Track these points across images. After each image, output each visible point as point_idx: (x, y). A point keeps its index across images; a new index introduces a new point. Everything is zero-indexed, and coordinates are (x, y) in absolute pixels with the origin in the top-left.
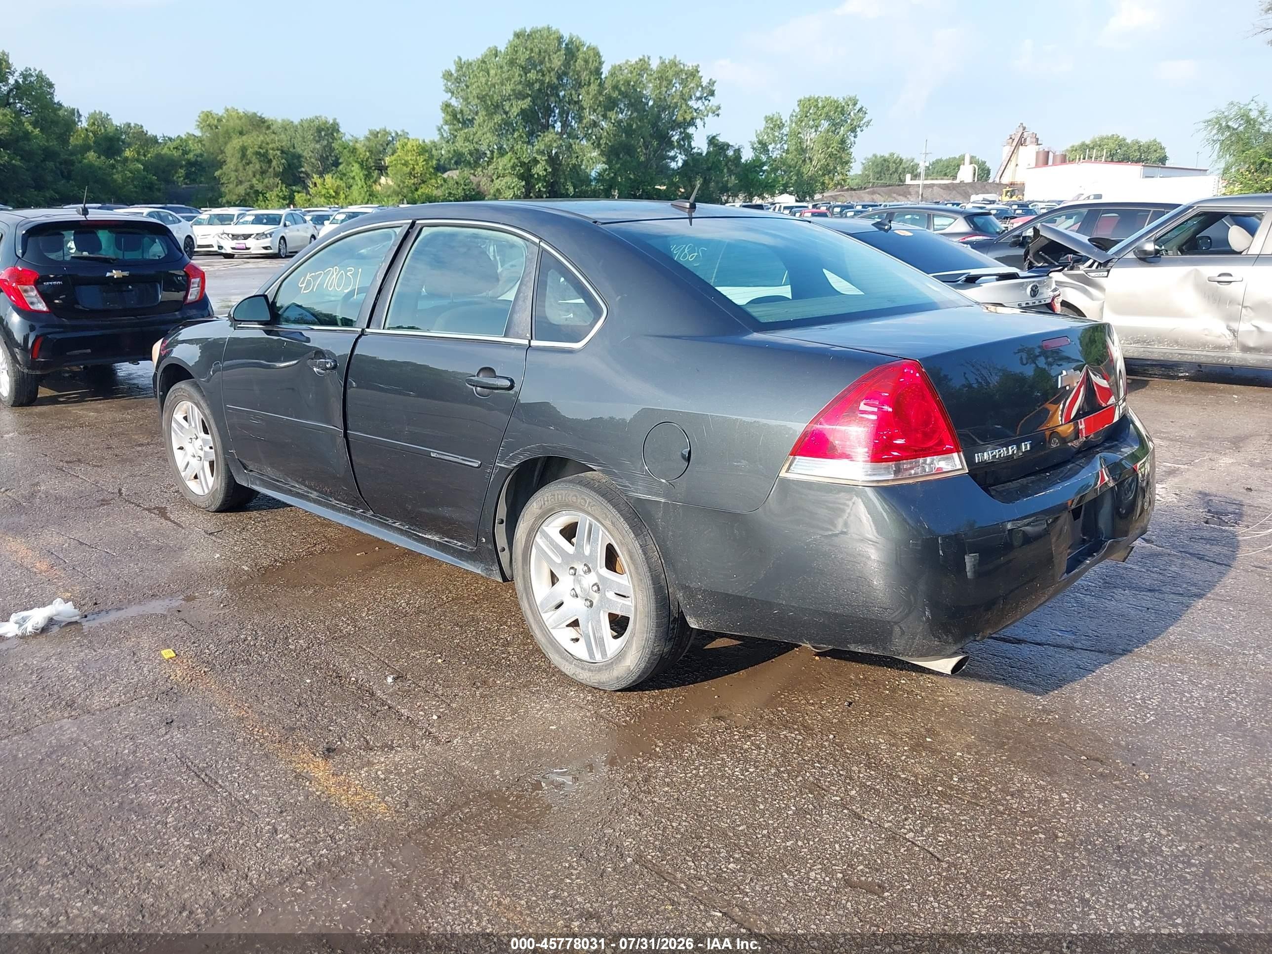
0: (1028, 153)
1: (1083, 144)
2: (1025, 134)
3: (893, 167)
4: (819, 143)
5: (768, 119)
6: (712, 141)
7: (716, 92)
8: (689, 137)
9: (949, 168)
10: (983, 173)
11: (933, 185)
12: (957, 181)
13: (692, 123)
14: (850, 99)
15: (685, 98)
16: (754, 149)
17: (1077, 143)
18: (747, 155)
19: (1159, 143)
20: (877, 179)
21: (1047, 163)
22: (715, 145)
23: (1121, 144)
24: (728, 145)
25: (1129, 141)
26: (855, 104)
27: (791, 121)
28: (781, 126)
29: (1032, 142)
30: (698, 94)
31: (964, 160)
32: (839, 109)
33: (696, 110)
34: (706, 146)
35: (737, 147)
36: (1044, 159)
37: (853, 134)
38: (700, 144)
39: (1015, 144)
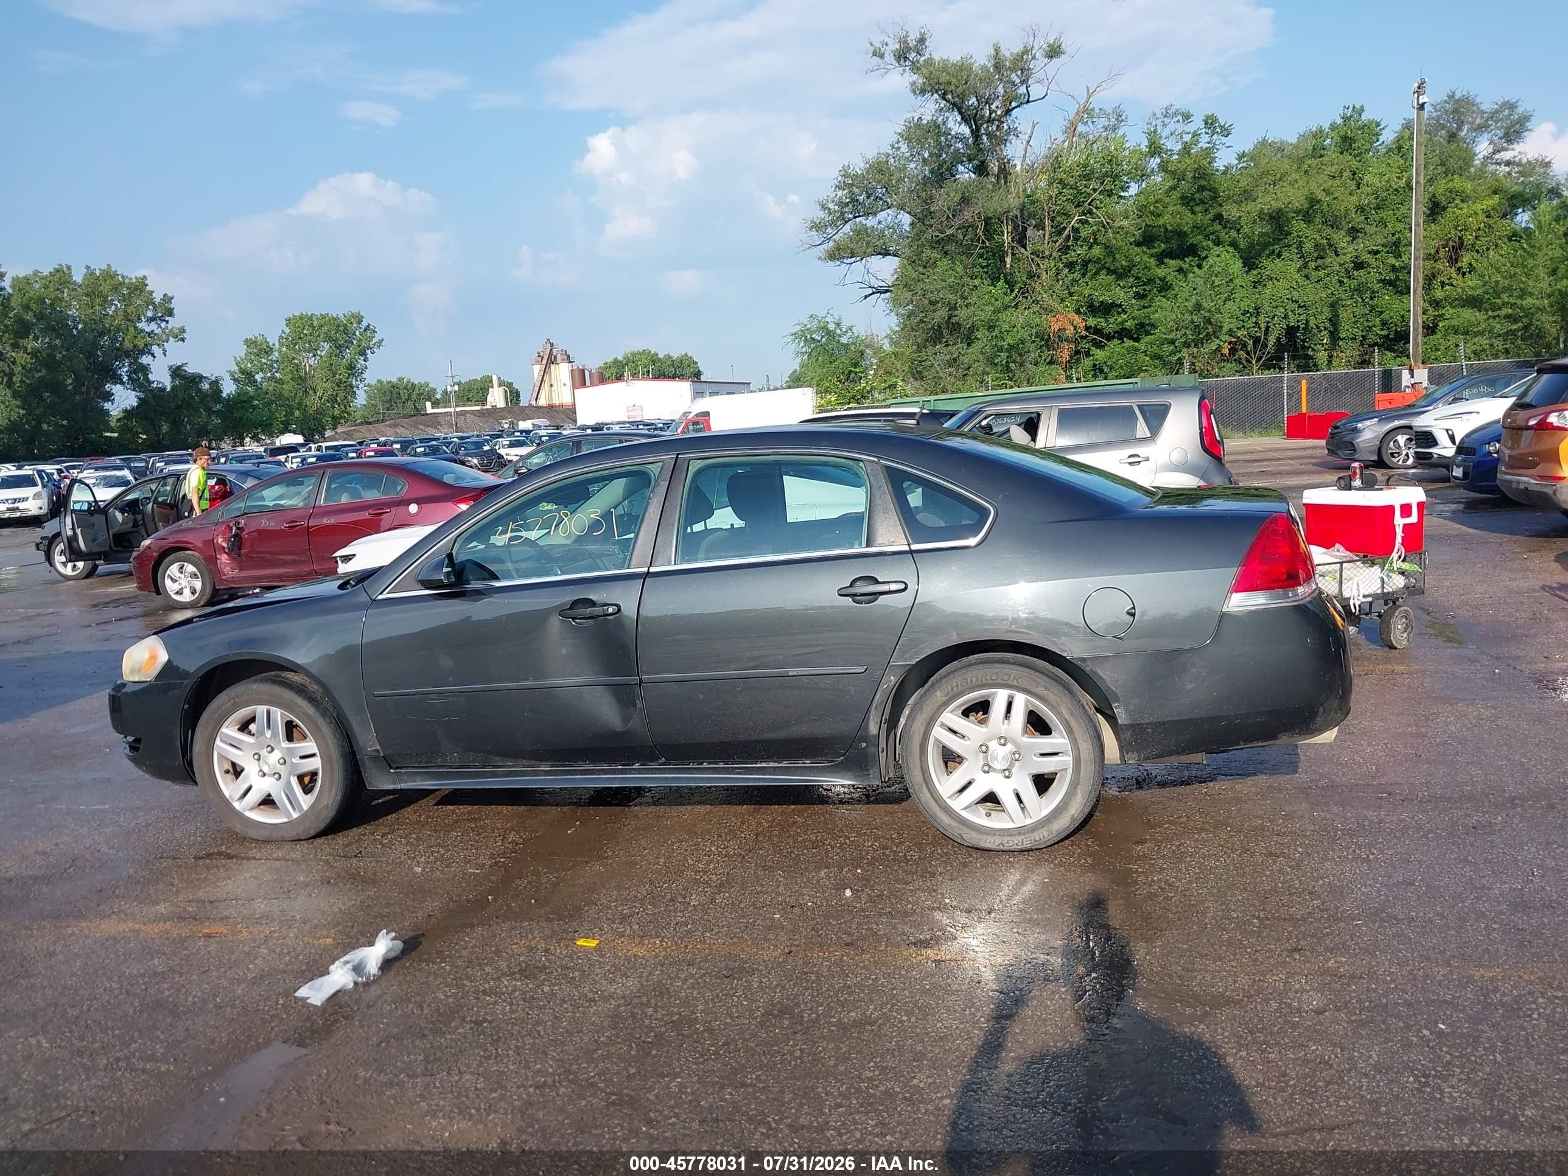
0: (562, 372)
1: (616, 361)
2: (554, 350)
3: (404, 394)
4: (322, 369)
5: (249, 343)
6: (177, 372)
7: (175, 311)
8: (145, 369)
9: (476, 391)
10: (513, 395)
11: (466, 412)
12: (488, 406)
13: (147, 350)
14: (353, 316)
15: (131, 319)
16: (235, 380)
17: (610, 360)
18: (229, 388)
19: (691, 358)
20: (388, 409)
21: (585, 384)
22: (183, 377)
23: (654, 359)
24: (201, 377)
25: (661, 356)
26: (360, 322)
27: (281, 345)
28: (269, 351)
29: (563, 360)
30: (150, 314)
31: (491, 381)
32: (341, 329)
33: (149, 334)
34: (169, 379)
35: (213, 379)
36: (580, 379)
37: (362, 358)
38: (160, 376)
39: (544, 362)
